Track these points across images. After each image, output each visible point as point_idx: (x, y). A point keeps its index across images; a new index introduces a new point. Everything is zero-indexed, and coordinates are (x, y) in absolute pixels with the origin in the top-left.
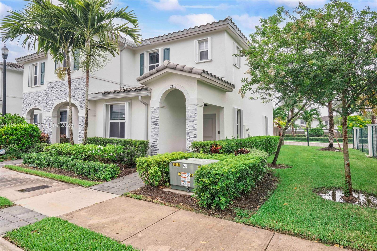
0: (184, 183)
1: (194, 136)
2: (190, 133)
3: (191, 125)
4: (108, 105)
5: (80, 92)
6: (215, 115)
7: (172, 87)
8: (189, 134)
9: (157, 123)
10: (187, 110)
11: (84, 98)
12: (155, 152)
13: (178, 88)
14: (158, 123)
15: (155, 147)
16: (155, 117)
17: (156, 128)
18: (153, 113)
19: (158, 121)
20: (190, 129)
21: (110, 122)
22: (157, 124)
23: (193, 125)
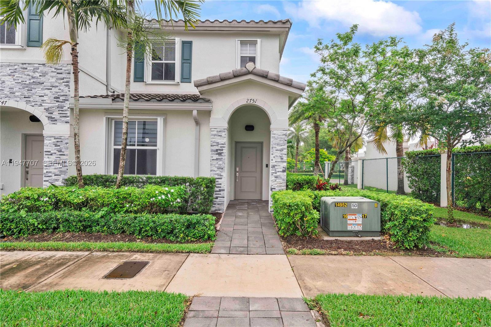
0: (353, 227)
1: (283, 170)
2: (276, 166)
3: (278, 155)
6: (262, 143)
7: (249, 101)
8: (276, 167)
9: (222, 151)
10: (272, 135)
12: (219, 194)
13: (259, 104)
14: (223, 151)
15: (218, 187)
16: (218, 143)
17: (220, 159)
18: (216, 137)
19: (223, 148)
20: (276, 160)
22: (223, 153)
23: (281, 155)
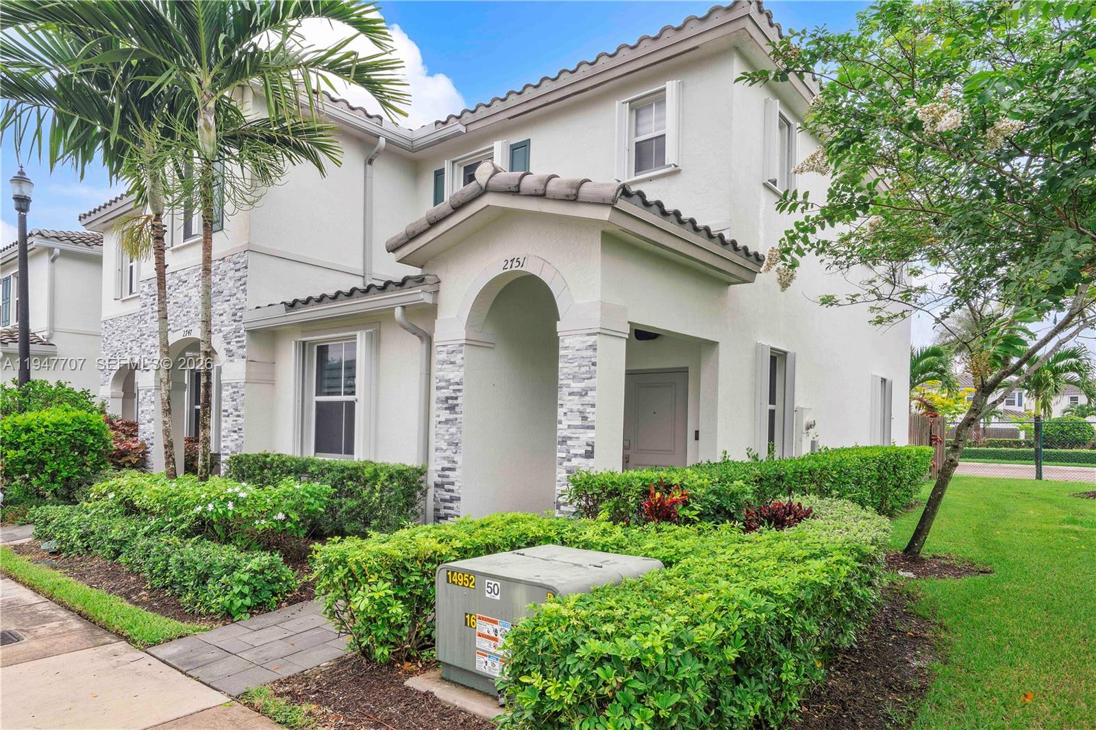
0: (489, 664)
1: (587, 452)
2: (570, 438)
3: (575, 408)
4: (312, 344)
5: (226, 305)
6: (685, 371)
7: (508, 266)
8: (569, 443)
9: (455, 402)
10: (561, 352)
11: (236, 324)
12: (449, 508)
13: (531, 268)
14: (459, 401)
15: (449, 491)
16: (448, 381)
17: (451, 420)
18: (445, 366)
19: (458, 394)
20: (571, 423)
21: (317, 402)
22: (457, 405)
23: (581, 408)
